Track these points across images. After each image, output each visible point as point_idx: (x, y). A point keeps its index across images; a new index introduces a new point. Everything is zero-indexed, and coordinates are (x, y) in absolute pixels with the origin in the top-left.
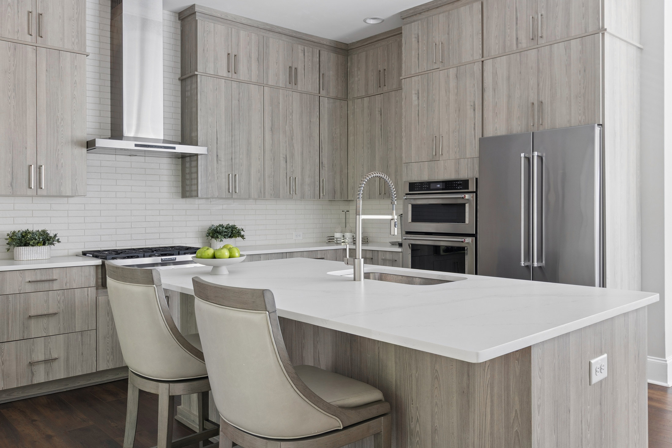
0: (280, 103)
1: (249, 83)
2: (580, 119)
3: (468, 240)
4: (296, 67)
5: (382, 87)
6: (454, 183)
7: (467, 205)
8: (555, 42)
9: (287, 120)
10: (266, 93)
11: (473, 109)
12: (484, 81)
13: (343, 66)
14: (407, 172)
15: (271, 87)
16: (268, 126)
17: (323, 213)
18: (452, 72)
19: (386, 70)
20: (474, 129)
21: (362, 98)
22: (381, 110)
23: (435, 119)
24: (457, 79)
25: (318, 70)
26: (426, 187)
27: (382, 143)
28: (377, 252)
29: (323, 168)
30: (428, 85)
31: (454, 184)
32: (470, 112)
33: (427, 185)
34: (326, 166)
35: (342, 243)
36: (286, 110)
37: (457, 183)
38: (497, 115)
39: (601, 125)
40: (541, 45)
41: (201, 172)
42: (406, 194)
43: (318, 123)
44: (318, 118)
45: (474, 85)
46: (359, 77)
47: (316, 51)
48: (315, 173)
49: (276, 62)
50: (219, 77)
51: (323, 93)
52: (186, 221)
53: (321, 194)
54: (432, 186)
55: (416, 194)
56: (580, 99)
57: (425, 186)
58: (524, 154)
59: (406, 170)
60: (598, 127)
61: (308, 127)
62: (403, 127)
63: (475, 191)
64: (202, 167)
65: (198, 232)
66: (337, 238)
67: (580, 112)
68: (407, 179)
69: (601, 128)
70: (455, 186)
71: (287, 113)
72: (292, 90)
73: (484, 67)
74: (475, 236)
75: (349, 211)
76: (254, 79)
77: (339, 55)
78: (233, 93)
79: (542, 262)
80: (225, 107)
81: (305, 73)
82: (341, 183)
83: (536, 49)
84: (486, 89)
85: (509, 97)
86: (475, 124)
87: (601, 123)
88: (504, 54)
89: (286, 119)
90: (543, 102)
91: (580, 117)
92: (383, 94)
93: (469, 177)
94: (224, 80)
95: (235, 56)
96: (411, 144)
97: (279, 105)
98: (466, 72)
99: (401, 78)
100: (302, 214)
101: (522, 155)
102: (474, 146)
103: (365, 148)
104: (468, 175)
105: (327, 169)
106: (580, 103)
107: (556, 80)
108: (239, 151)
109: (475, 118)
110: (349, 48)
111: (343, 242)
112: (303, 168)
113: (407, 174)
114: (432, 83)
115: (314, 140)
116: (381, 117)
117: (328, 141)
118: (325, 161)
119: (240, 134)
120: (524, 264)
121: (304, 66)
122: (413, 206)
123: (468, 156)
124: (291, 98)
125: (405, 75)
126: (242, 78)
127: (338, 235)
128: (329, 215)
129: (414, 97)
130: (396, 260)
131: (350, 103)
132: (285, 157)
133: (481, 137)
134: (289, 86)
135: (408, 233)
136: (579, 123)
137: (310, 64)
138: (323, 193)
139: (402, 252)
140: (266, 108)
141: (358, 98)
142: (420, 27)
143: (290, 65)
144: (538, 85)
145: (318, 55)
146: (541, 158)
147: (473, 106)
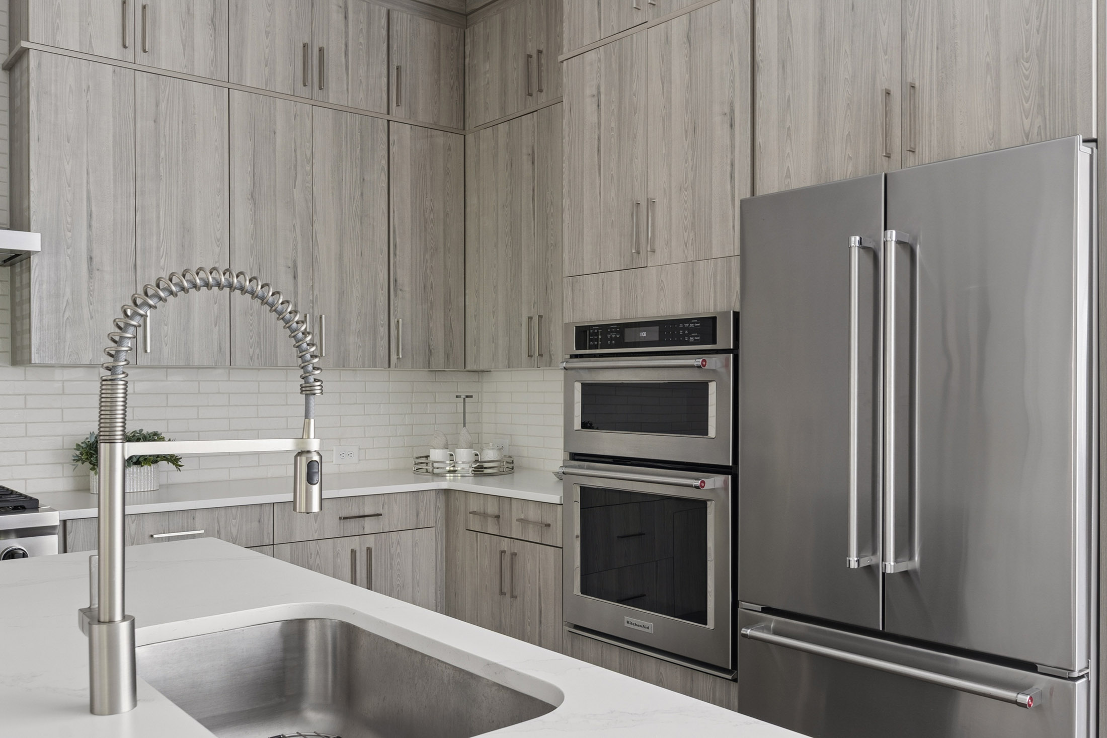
0: (277, 131)
1: (188, 78)
2: (1027, 128)
3: (716, 482)
4: (320, 46)
5: (535, 95)
6: (681, 326)
7: (712, 387)
9: (296, 174)
10: (235, 105)
11: (729, 122)
12: (757, 44)
13: (452, 50)
14: (573, 299)
15: (251, 91)
16: (241, 187)
17: (413, 401)
18: (678, 28)
19: (544, 51)
20: (732, 177)
21: (494, 125)
22: (533, 152)
24: (690, 46)
25: (385, 57)
26: (616, 337)
27: (536, 231)
28: (509, 500)
29: (399, 292)
30: (620, 70)
31: (681, 329)
32: (720, 131)
33: (617, 332)
34: (407, 288)
35: (448, 475)
36: (295, 151)
37: (686, 325)
38: (789, 135)
39: (1095, 141)
41: (41, 298)
42: (572, 356)
43: (385, 185)
44: (383, 173)
45: (731, 56)
46: (488, 75)
47: (380, 11)
48: (375, 306)
49: (266, 32)
50: (95, 59)
51: (398, 113)
52: (26, 423)
53: (394, 357)
54: (630, 335)
55: (594, 356)
56: (1027, 65)
57: (611, 337)
58: (858, 238)
59: (570, 293)
60: (1083, 145)
61: (358, 194)
62: (565, 183)
63: (732, 348)
64: (45, 286)
65: (63, 449)
66: (434, 462)
67: (1027, 106)
68: (573, 317)
69: (1095, 149)
70: (684, 335)
71: (299, 157)
72: (312, 102)
74: (731, 471)
75: (471, 397)
76: (201, 68)
77: (442, 25)
78: (138, 101)
79: (911, 557)
80: (114, 136)
81: (347, 62)
82: (448, 330)
84: (761, 64)
85: (823, 80)
86: (732, 165)
87: (1094, 136)
89: (294, 172)
90: (917, 85)
91: (1027, 123)
92: (537, 111)
93: (718, 310)
94: (110, 68)
95: (144, 7)
96: (583, 228)
97: (275, 139)
98: (711, 23)
99: (560, 58)
100: (356, 404)
101: (855, 240)
102: (731, 224)
103: (500, 246)
104: (715, 305)
105: (408, 296)
106: (1027, 78)
107: (954, 17)
108: (158, 249)
109: (733, 146)
110: (468, 10)
111: (450, 472)
112: (342, 294)
113: (573, 304)
114: (629, 63)
115: (373, 225)
116: (534, 169)
117: (412, 229)
118: (404, 277)
119: (158, 206)
120: (858, 561)
121: (346, 45)
122: (586, 387)
123: (716, 252)
124: (308, 123)
125: (569, 50)
126: (165, 64)
127: (437, 455)
128: (428, 405)
129: (590, 107)
130: (548, 525)
131: (470, 138)
132: (290, 264)
133: (748, 195)
134: (305, 92)
135: (575, 457)
136: (1025, 140)
137: (361, 40)
138: (398, 354)
139: (562, 504)
140: (237, 142)
141: (486, 126)
143: (306, 40)
144: (903, 38)
145: (384, 22)
146: (907, 249)
147: (728, 114)
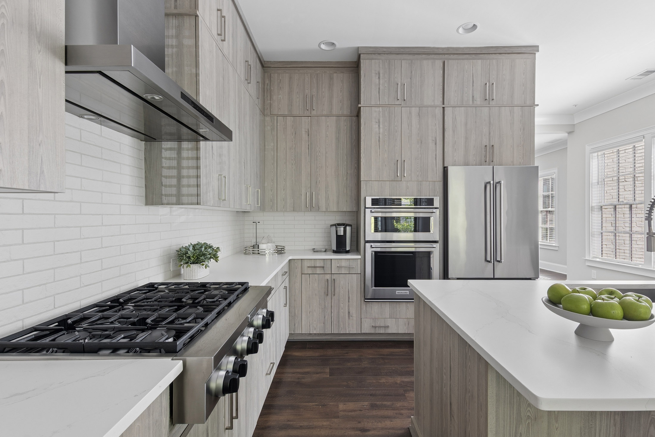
5: (310, 110)
7: (432, 219)
8: (503, 106)
11: (434, 143)
12: (445, 123)
18: (415, 111)
19: (315, 96)
20: (436, 159)
21: (284, 116)
22: (309, 131)
23: (397, 146)
24: (420, 117)
25: (256, 76)
27: (310, 161)
28: (330, 260)
30: (389, 117)
32: (431, 145)
37: (421, 200)
38: (455, 151)
40: (492, 106)
45: (436, 124)
49: (240, 49)
51: (257, 101)
56: (520, 148)
59: (364, 186)
63: (439, 207)
68: (366, 194)
73: (445, 112)
75: (259, 222)
83: (488, 107)
85: (466, 138)
88: (462, 106)
90: (494, 146)
91: (520, 160)
92: (311, 116)
93: (432, 196)
96: (372, 165)
98: (428, 113)
99: (359, 106)
102: (435, 172)
103: (288, 163)
107: (503, 132)
109: (437, 150)
112: (251, 177)
113: (366, 190)
114: (393, 116)
116: (309, 138)
122: (376, 218)
123: (429, 179)
125: (365, 104)
129: (375, 125)
131: (268, 119)
139: (361, 259)
141: (279, 115)
142: (381, 65)
145: (255, 61)
147: (434, 140)
